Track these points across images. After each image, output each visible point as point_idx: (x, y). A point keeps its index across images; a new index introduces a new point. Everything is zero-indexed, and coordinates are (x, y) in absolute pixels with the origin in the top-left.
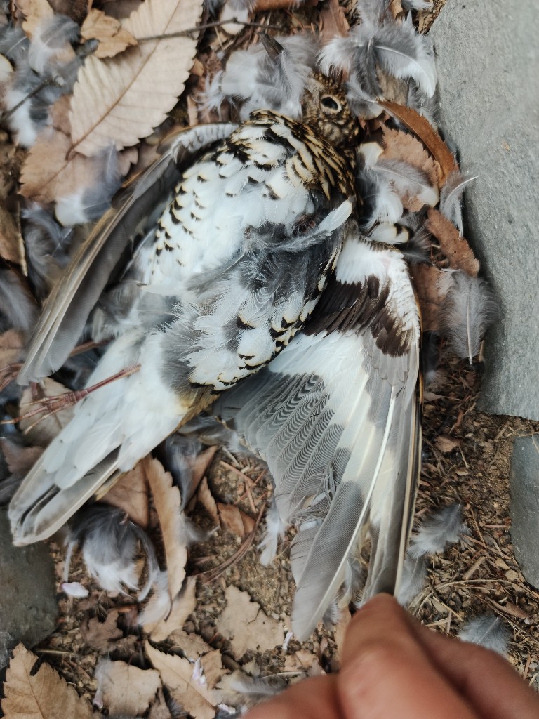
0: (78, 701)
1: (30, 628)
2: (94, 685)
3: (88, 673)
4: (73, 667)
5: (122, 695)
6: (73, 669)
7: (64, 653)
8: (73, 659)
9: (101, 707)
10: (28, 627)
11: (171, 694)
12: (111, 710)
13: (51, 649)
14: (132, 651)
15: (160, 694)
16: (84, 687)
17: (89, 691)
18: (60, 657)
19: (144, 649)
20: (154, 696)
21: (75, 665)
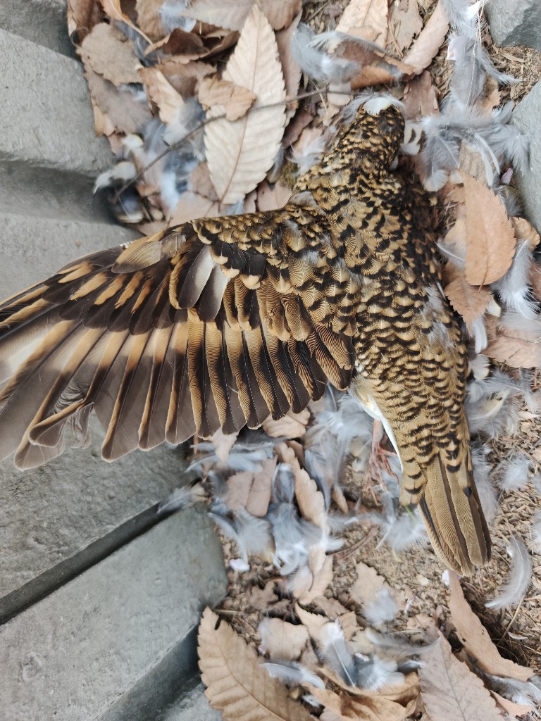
0: (247, 648)
1: (211, 595)
2: (257, 636)
3: (252, 626)
4: (241, 622)
5: (279, 644)
6: (242, 624)
7: (234, 613)
8: (242, 617)
9: (264, 653)
10: (209, 594)
11: (317, 644)
12: (272, 655)
13: (224, 609)
14: (285, 611)
15: (309, 644)
16: (250, 637)
17: (254, 640)
18: (232, 616)
19: (294, 610)
20: (304, 646)
21: (243, 621)
